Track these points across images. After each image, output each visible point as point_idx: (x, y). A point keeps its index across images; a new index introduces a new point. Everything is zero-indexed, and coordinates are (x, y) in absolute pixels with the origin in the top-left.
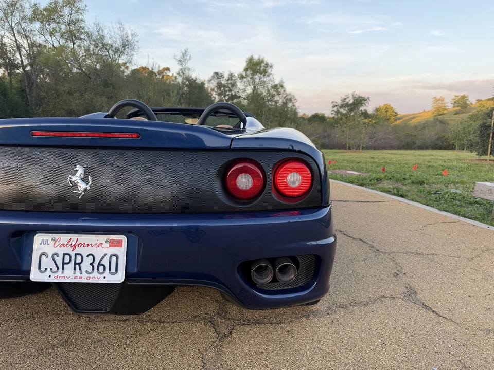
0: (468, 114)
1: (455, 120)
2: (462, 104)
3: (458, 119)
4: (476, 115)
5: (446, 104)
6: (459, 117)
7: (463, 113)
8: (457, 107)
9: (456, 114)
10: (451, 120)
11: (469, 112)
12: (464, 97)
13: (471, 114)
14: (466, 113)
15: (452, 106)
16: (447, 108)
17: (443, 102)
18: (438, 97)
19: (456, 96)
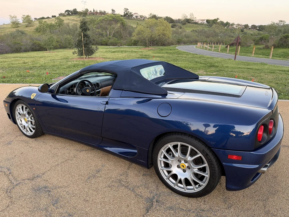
0: (33, 27)
1: (27, 31)
2: (28, 21)
3: (29, 30)
4: (40, 28)
5: (19, 21)
6: (29, 29)
7: (30, 26)
8: (26, 22)
9: (26, 27)
10: (26, 31)
11: (34, 26)
12: (28, 16)
13: (35, 27)
14: (32, 26)
15: (22, 21)
16: (20, 23)
17: (16, 19)
18: (12, 15)
19: (23, 16)
